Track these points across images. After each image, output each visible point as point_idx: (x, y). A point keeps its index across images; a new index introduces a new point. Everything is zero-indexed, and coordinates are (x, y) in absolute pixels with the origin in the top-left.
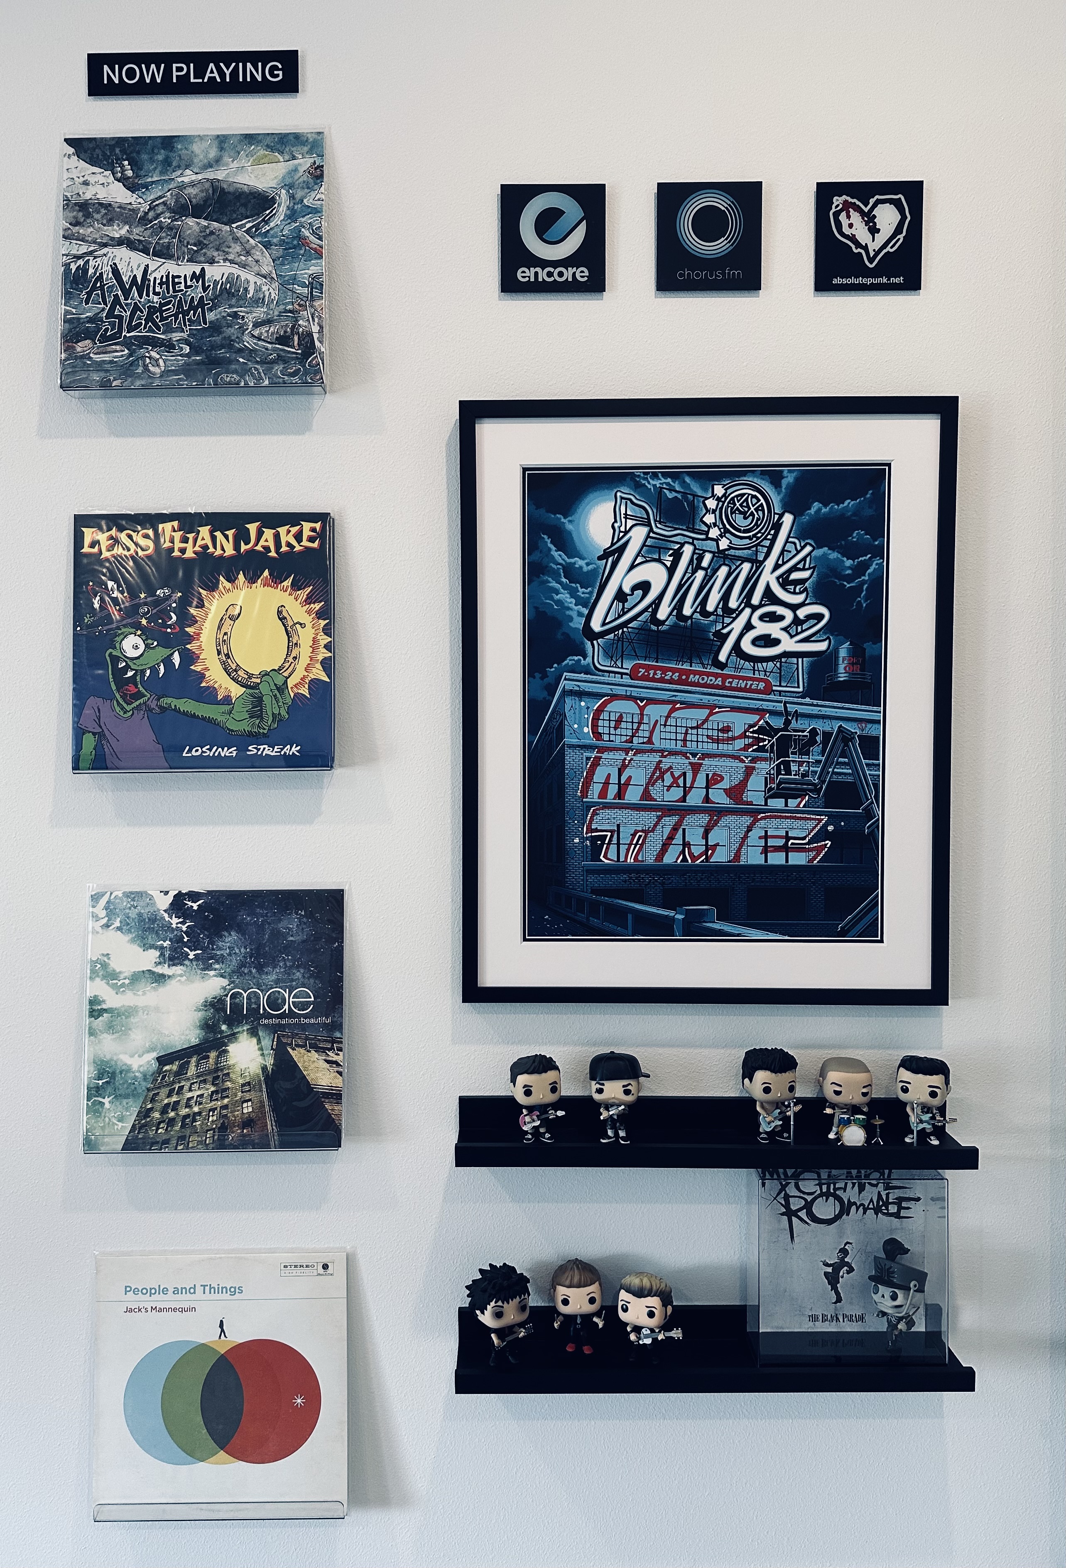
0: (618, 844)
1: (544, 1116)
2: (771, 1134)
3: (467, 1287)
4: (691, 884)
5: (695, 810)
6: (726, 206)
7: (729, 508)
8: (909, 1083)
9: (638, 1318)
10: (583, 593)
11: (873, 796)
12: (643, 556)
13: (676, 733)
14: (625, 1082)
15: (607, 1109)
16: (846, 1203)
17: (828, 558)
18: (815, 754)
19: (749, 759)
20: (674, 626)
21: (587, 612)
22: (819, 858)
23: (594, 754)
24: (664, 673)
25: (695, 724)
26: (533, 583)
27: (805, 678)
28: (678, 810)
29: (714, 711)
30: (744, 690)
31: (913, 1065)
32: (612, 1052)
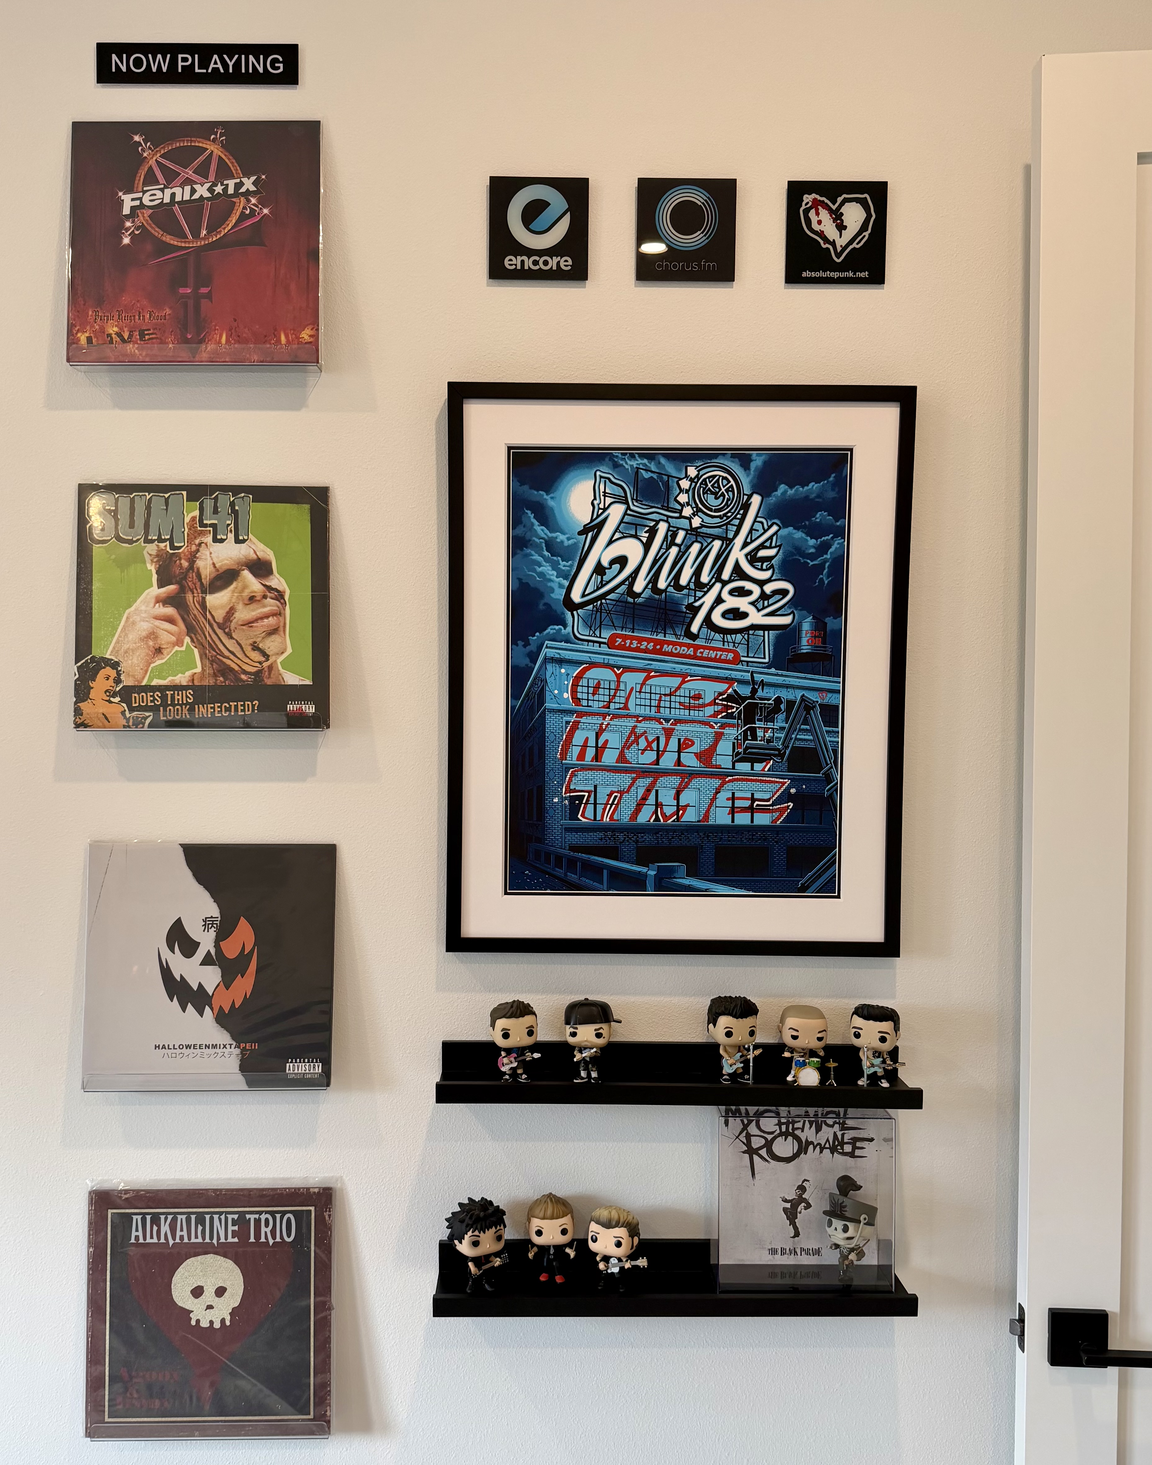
0: (595, 804)
1: (521, 1058)
2: (733, 1076)
3: (447, 1219)
4: (663, 843)
5: (668, 773)
6: (703, 201)
7: (702, 489)
8: (861, 1029)
9: (607, 1248)
10: (564, 566)
11: (832, 761)
12: (620, 532)
13: (651, 699)
14: (597, 1026)
15: (581, 1052)
16: (804, 1142)
17: (793, 538)
18: (780, 721)
19: (719, 725)
21: (568, 584)
22: (782, 818)
23: (573, 718)
24: (640, 642)
25: (668, 692)
26: (517, 556)
27: (770, 649)
28: (652, 772)
29: (686, 680)
30: (715, 660)
31: (865, 1012)
32: (586, 999)
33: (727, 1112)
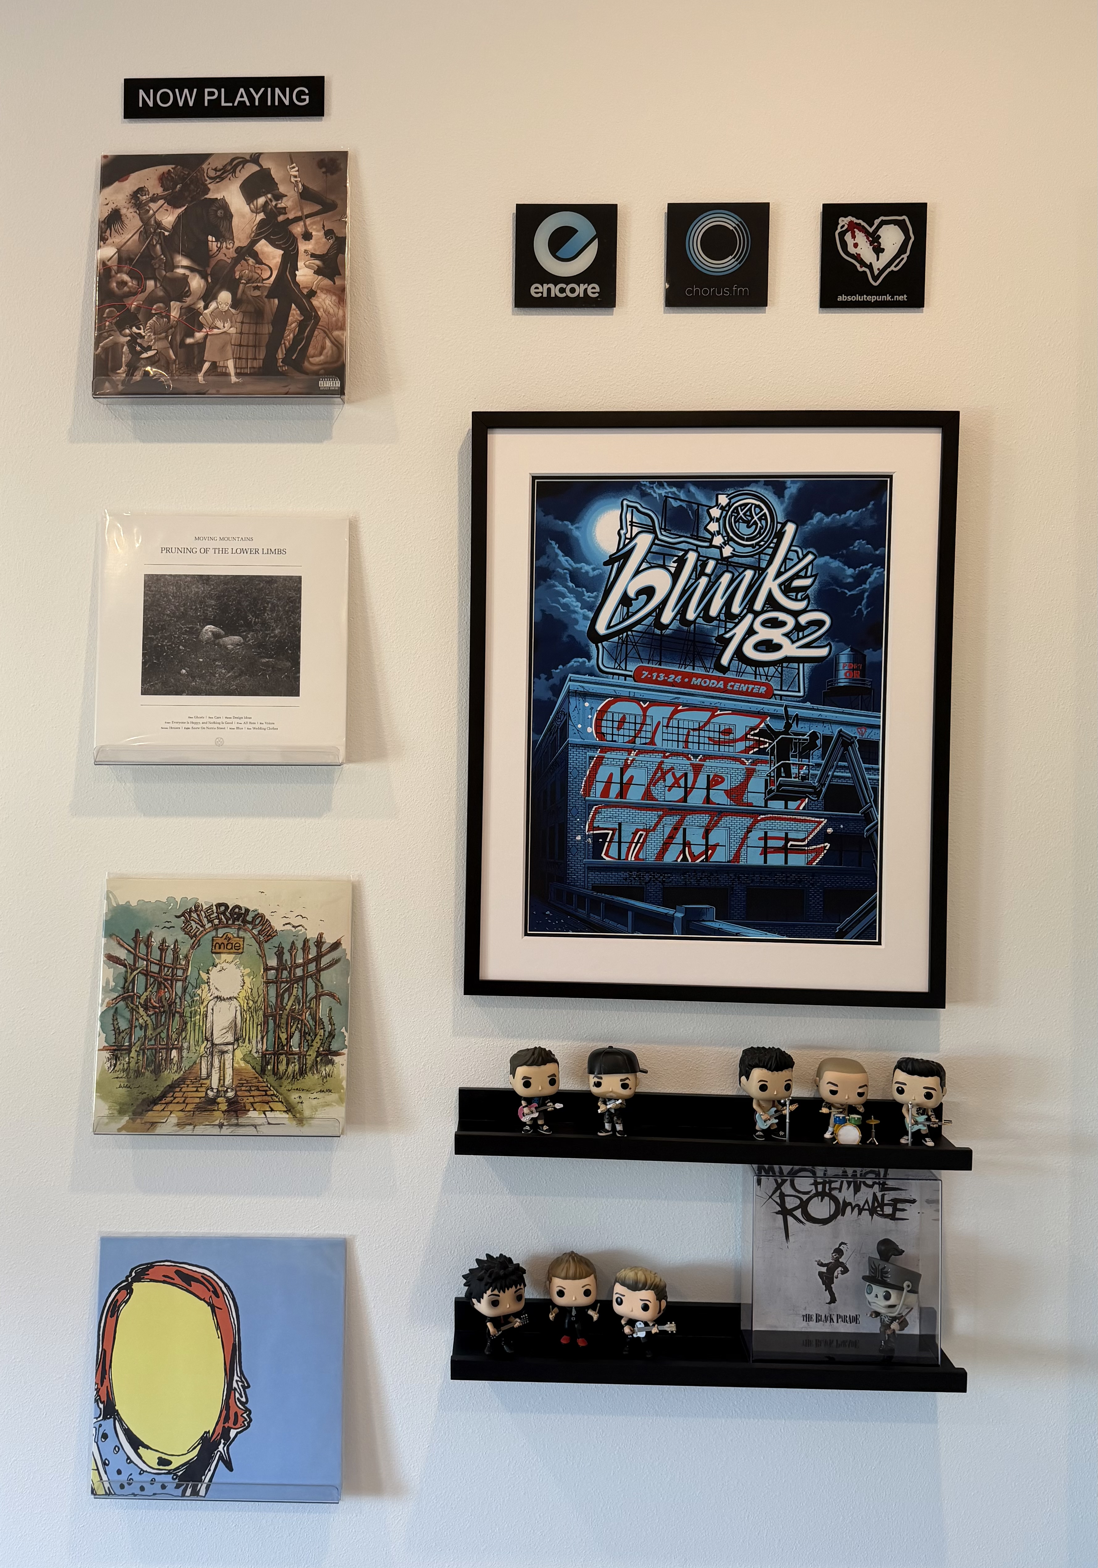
0: (620, 842)
1: (542, 1108)
2: (767, 1132)
3: (463, 1276)
4: (691, 883)
5: (695, 811)
6: (734, 225)
7: (733, 517)
8: (905, 1084)
9: (632, 1311)
11: (872, 800)
12: (647, 562)
13: (678, 734)
14: (623, 1076)
15: (605, 1103)
16: (841, 1203)
17: (830, 567)
18: (816, 757)
19: (750, 761)
20: (677, 631)
21: (592, 616)
22: (818, 859)
23: (597, 754)
24: (667, 676)
25: (697, 726)
26: (540, 588)
27: (806, 683)
28: (679, 810)
29: (716, 714)
30: (746, 693)
31: (910, 1067)
32: (611, 1047)
33: (759, 1170)
